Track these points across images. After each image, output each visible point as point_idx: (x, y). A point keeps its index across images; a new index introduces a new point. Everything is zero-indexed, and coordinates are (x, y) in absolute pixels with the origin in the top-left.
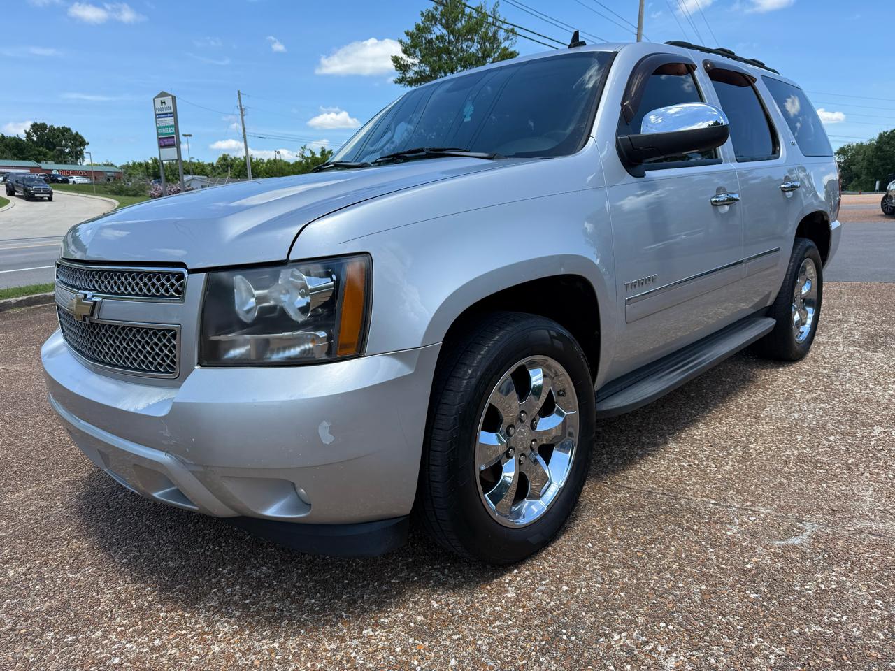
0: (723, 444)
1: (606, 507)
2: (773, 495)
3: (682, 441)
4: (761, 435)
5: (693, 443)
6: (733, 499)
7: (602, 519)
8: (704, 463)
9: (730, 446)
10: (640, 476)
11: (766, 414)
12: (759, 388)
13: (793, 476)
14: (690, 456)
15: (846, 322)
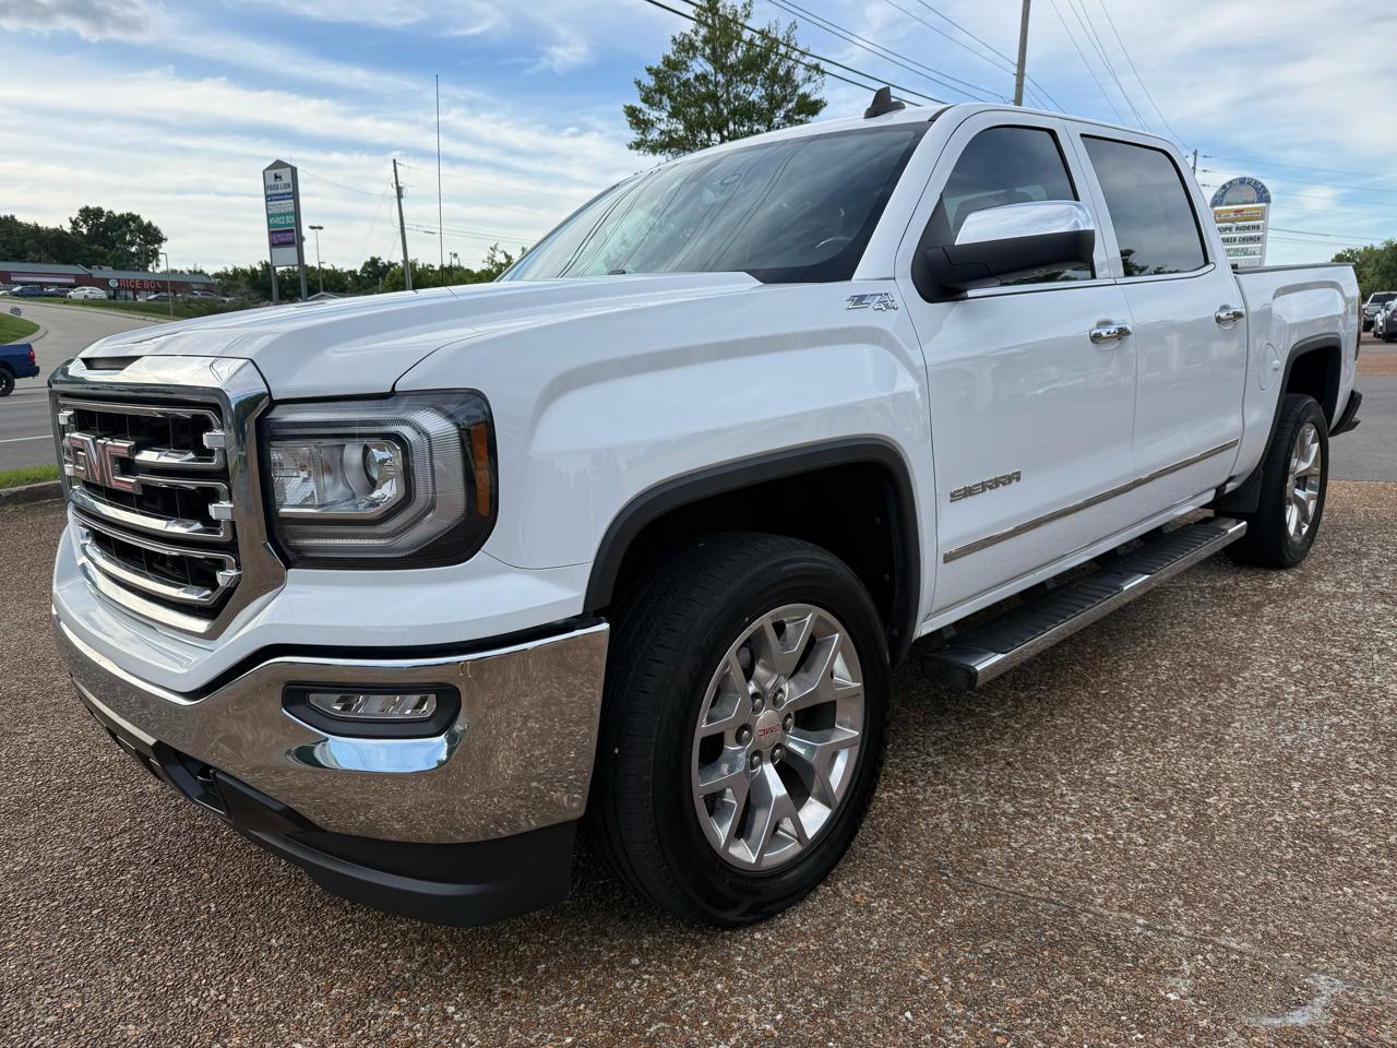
0: (1158, 796)
1: (942, 928)
2: (1253, 910)
3: (1083, 788)
4: (1227, 779)
5: (1104, 791)
6: (1178, 917)
7: (934, 957)
8: (1125, 835)
9: (1171, 799)
10: (1008, 860)
11: (1234, 735)
12: (1220, 681)
13: (1289, 868)
14: (1098, 820)
15: (1367, 555)
